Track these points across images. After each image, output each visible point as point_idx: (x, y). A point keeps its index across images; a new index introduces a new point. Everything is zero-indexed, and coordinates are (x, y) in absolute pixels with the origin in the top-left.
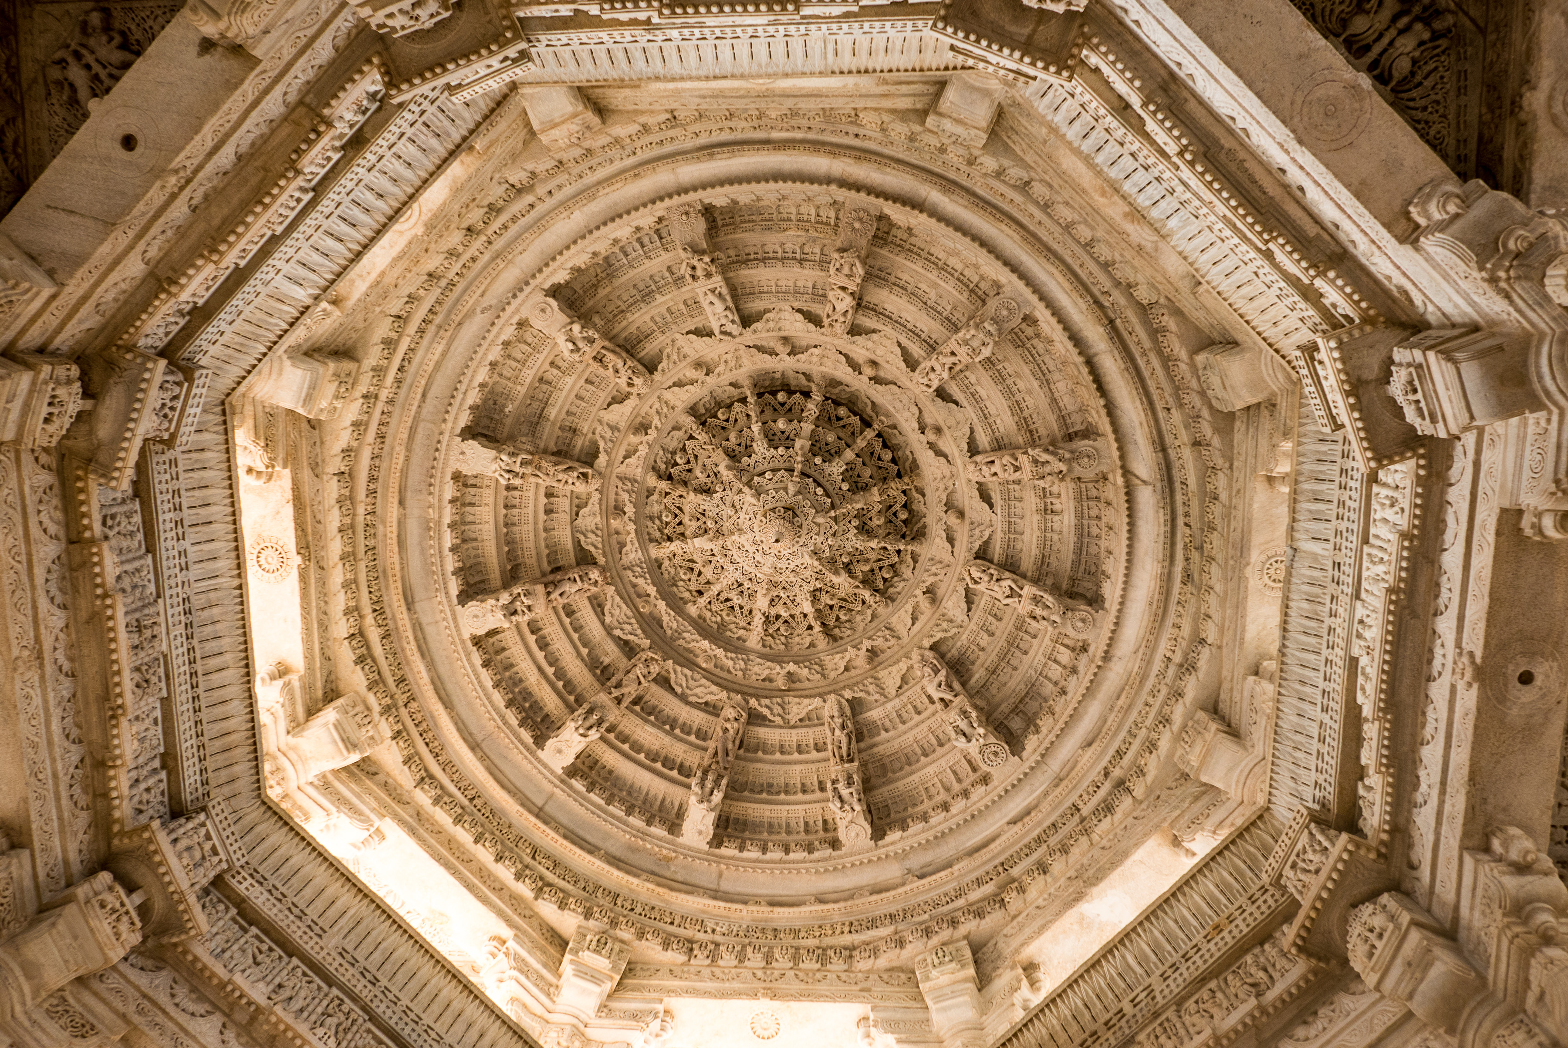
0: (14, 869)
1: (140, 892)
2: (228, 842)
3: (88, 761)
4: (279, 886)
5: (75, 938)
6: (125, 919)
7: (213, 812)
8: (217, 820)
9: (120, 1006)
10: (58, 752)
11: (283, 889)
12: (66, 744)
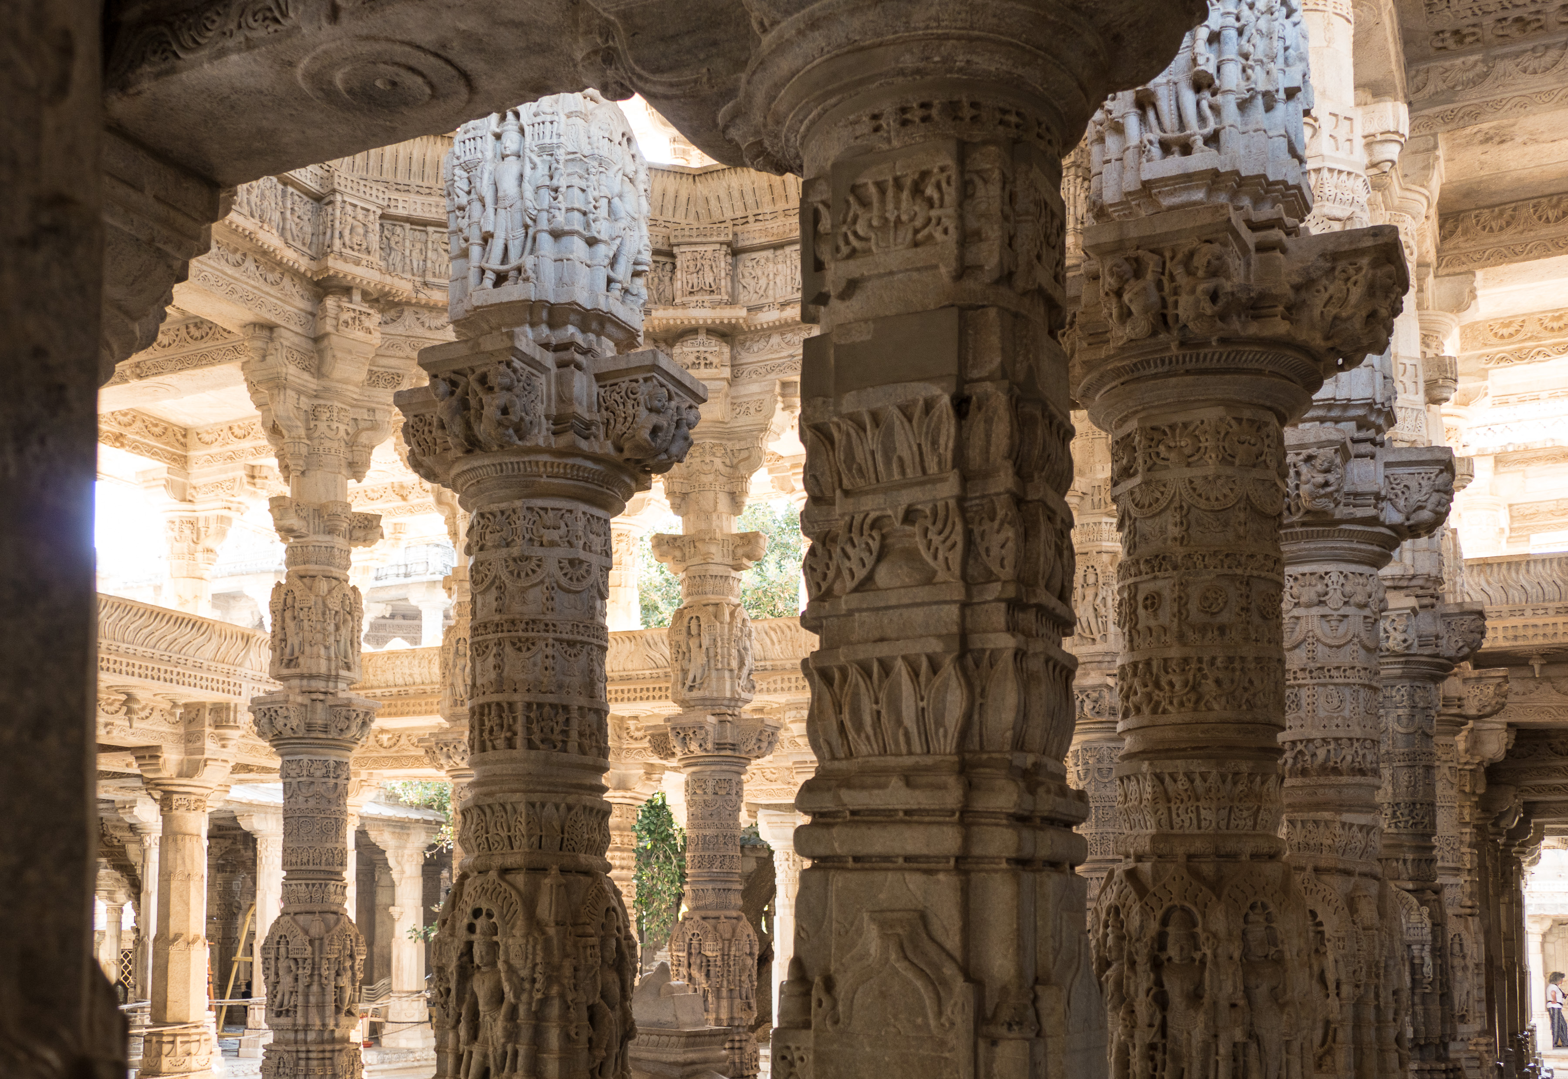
0: (285, 343)
1: (354, 291)
2: (368, 197)
3: (258, 257)
4: (420, 183)
5: (350, 352)
6: (363, 317)
7: (342, 188)
8: (349, 190)
9: (401, 354)
10: (244, 278)
11: (425, 184)
12: (242, 269)
